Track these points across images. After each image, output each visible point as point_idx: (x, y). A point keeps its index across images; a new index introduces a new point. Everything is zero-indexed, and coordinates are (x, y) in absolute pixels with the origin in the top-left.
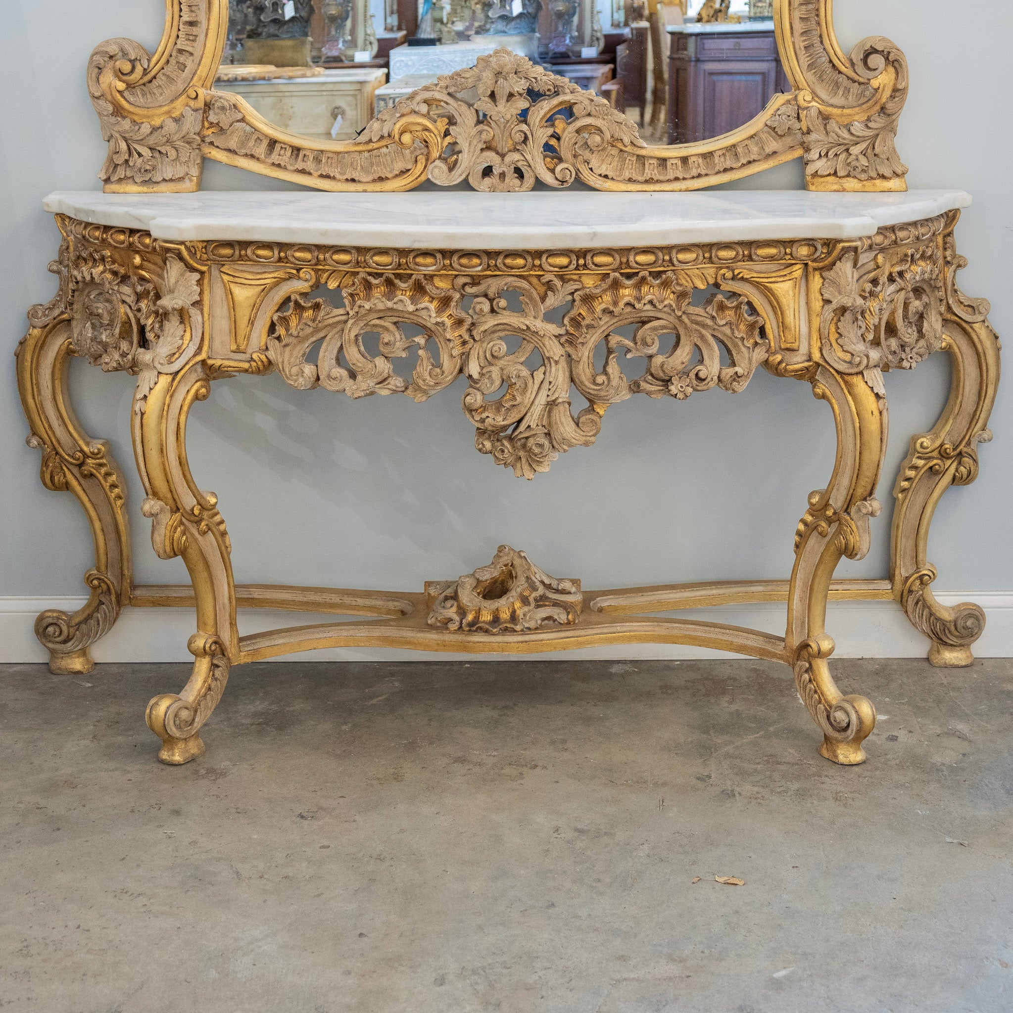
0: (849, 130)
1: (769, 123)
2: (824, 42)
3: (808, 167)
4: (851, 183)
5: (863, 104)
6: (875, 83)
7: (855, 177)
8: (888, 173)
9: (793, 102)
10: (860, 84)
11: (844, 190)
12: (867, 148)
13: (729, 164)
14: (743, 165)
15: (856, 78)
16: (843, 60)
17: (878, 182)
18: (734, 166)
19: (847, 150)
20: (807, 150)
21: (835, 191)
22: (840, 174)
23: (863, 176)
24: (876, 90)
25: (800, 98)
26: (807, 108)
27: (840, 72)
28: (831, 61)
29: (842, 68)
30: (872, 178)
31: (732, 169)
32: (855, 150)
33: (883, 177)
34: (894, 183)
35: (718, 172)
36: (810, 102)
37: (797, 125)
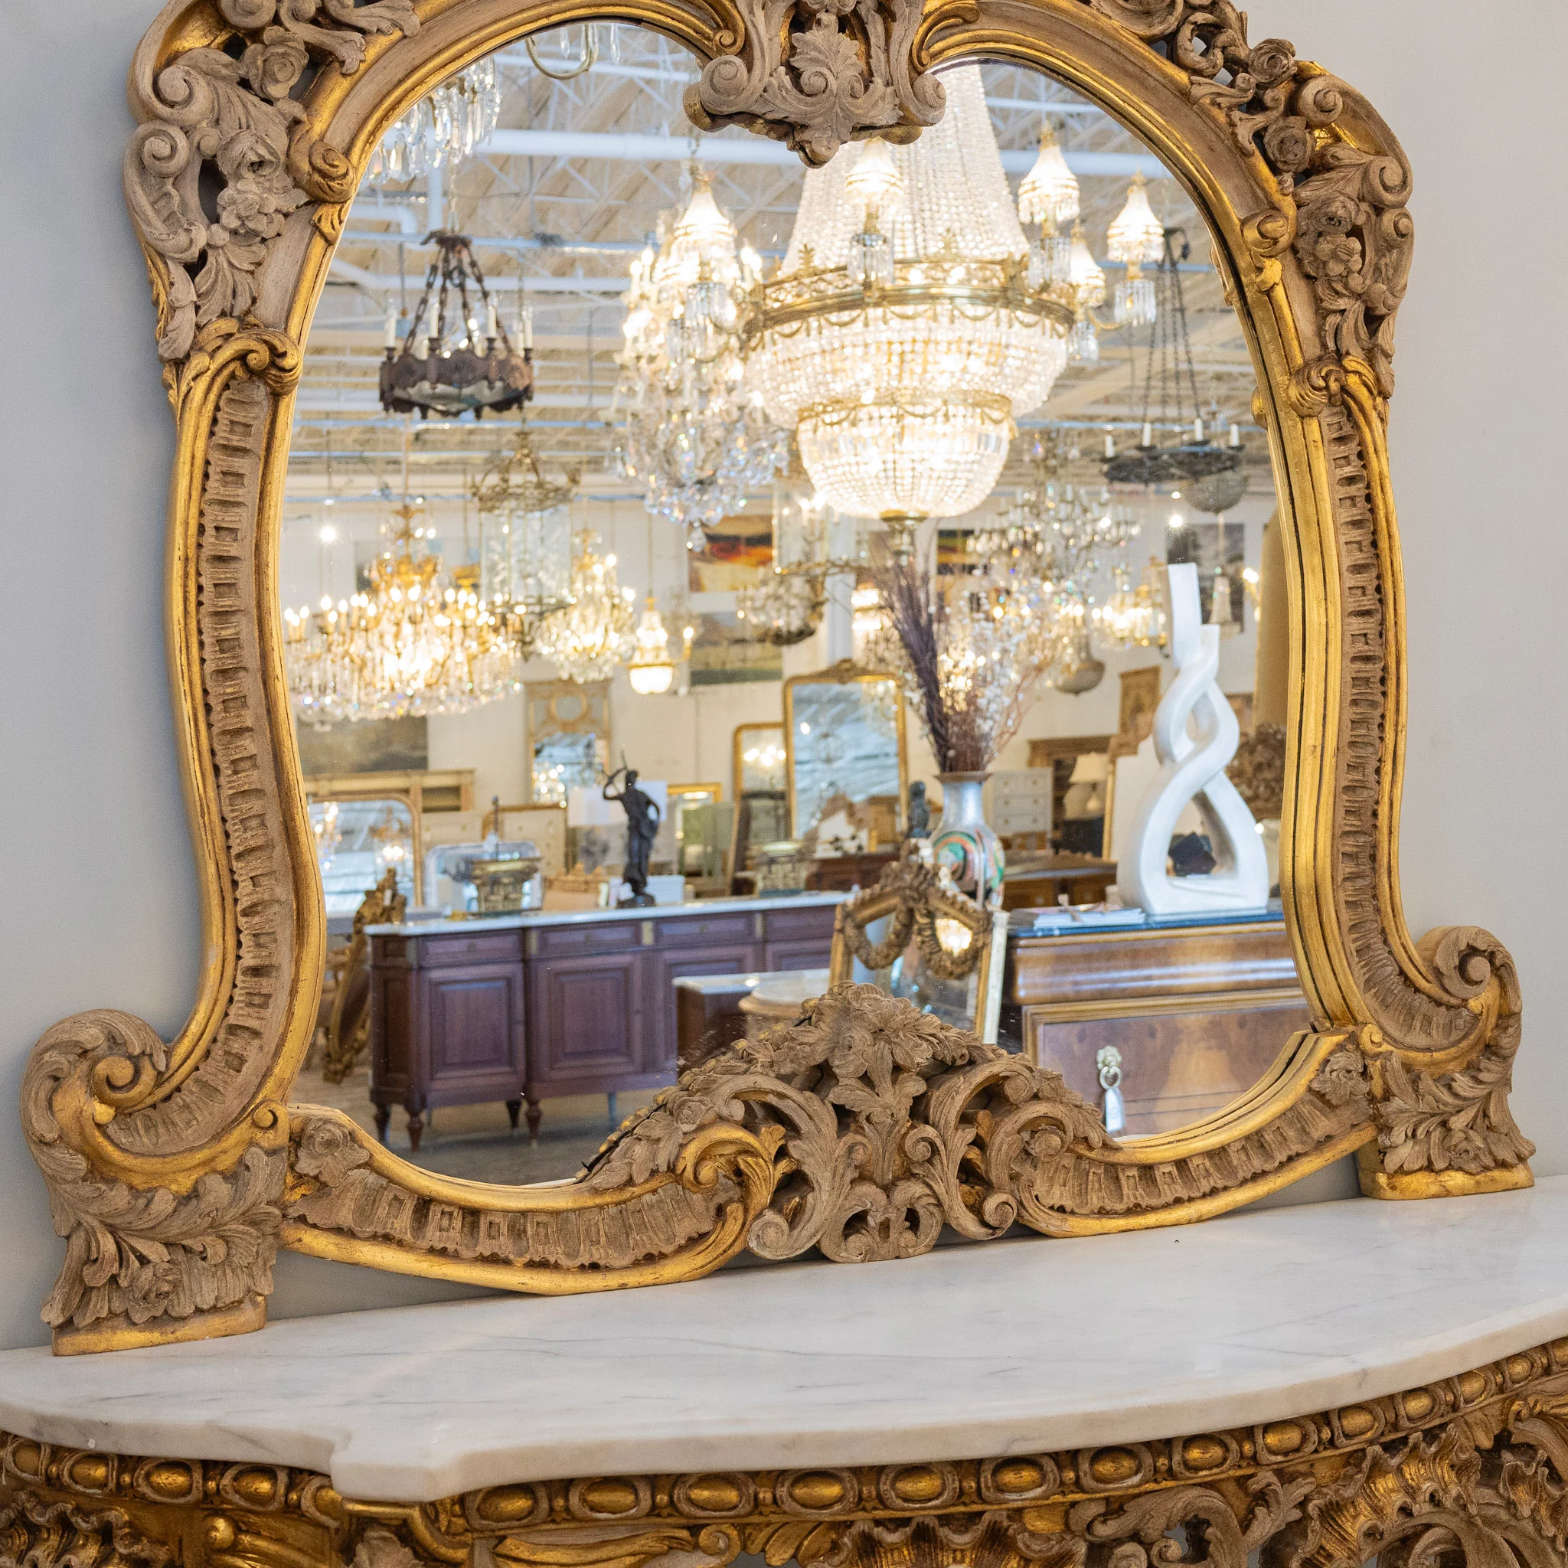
0: (1450, 1088)
1: (1315, 1086)
2: (1391, 940)
3: (1387, 1159)
4: (1456, 1179)
5: (1460, 1041)
6: (1474, 1005)
7: (1460, 1169)
8: (1510, 1158)
9: (1350, 1047)
10: (1449, 1007)
11: (1447, 1193)
12: (1475, 1117)
13: (1258, 1164)
14: (1282, 1165)
15: (1446, 998)
16: (1423, 969)
17: (1497, 1174)
18: (1267, 1167)
19: (1444, 1124)
20: (1385, 1128)
21: (1434, 1196)
22: (1439, 1164)
23: (1473, 1167)
24: (1476, 1017)
25: (1365, 1039)
26: (1377, 1056)
27: (1417, 990)
28: (1402, 972)
29: (1422, 983)
30: (1486, 1168)
31: (1264, 1173)
32: (1458, 1122)
33: (1503, 1165)
34: (1518, 1175)
35: (1244, 1182)
36: (1379, 1045)
37: (1364, 1087)
